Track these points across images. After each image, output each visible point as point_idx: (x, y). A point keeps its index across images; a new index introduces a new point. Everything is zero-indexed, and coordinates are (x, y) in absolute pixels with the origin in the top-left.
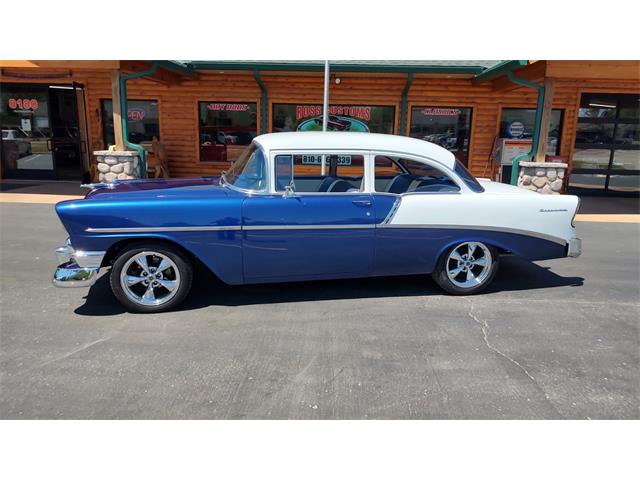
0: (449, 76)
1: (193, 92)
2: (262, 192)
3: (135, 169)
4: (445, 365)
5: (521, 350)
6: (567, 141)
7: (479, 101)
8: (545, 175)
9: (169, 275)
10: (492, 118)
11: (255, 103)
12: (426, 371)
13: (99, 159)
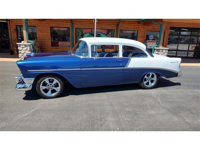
0: (131, 21)
1: (49, 23)
2: (87, 57)
3: (31, 49)
4: (152, 112)
5: (172, 106)
6: (166, 41)
7: (140, 28)
8: (162, 52)
9: (57, 85)
10: (144, 34)
11: (70, 28)
12: (147, 114)
13: (18, 46)
